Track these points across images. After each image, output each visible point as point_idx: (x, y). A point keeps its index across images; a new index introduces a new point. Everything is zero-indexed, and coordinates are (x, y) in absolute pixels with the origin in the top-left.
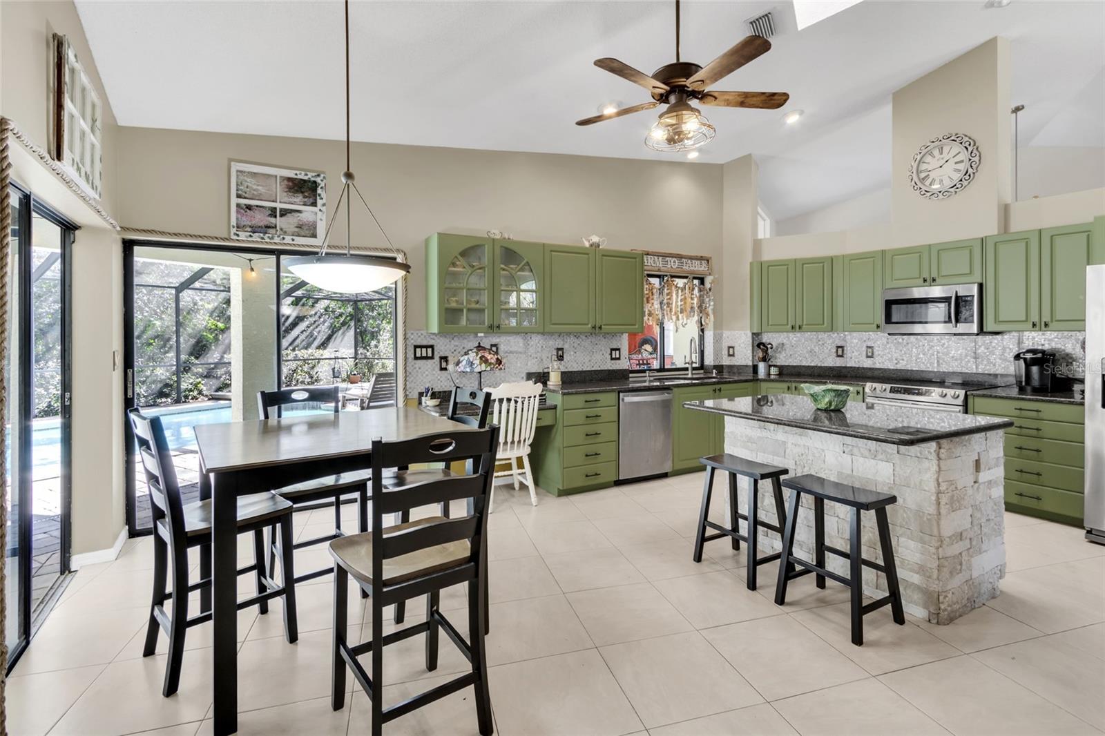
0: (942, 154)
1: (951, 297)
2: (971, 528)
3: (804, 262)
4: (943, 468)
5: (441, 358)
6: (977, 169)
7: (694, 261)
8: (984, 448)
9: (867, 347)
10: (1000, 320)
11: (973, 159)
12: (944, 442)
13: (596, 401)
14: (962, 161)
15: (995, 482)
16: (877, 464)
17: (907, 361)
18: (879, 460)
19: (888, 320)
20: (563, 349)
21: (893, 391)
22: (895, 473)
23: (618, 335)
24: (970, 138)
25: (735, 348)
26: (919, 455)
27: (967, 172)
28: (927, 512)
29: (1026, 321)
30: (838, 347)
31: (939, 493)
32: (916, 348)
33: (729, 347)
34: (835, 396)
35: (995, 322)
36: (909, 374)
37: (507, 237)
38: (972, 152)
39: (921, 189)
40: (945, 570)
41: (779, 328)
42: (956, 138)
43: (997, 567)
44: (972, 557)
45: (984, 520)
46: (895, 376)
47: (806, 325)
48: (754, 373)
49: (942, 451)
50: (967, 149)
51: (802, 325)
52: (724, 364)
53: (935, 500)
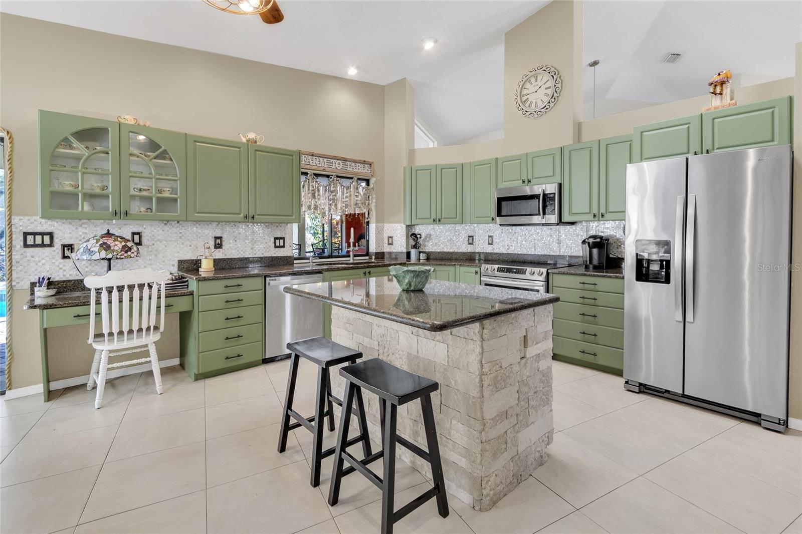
0: (536, 81)
1: (540, 194)
2: (518, 404)
3: (442, 167)
4: (485, 347)
5: (64, 246)
6: (560, 93)
7: (357, 165)
8: (531, 323)
9: (489, 236)
10: (573, 212)
11: (557, 85)
12: (486, 322)
13: (239, 285)
14: (550, 87)
15: (544, 355)
16: (435, 346)
17: (515, 247)
18: (437, 341)
19: (499, 214)
20: (221, 237)
21: (499, 270)
22: (449, 354)
23: (283, 225)
24: (555, 69)
25: (394, 238)
26: (466, 336)
27: (553, 96)
28: (472, 395)
29: (590, 213)
30: (470, 236)
31: (482, 374)
32: (521, 236)
33: (389, 237)
34: (413, 277)
35: (570, 214)
36: (516, 256)
37: (142, 123)
38: (556, 80)
39: (523, 109)
40: (487, 454)
41: (424, 221)
42: (545, 69)
43: (545, 434)
44: (518, 432)
45: (531, 393)
46: (506, 259)
47: (444, 218)
48: (407, 258)
49: (485, 331)
50: (553, 77)
51: (442, 218)
52: (385, 251)
53: (479, 383)
